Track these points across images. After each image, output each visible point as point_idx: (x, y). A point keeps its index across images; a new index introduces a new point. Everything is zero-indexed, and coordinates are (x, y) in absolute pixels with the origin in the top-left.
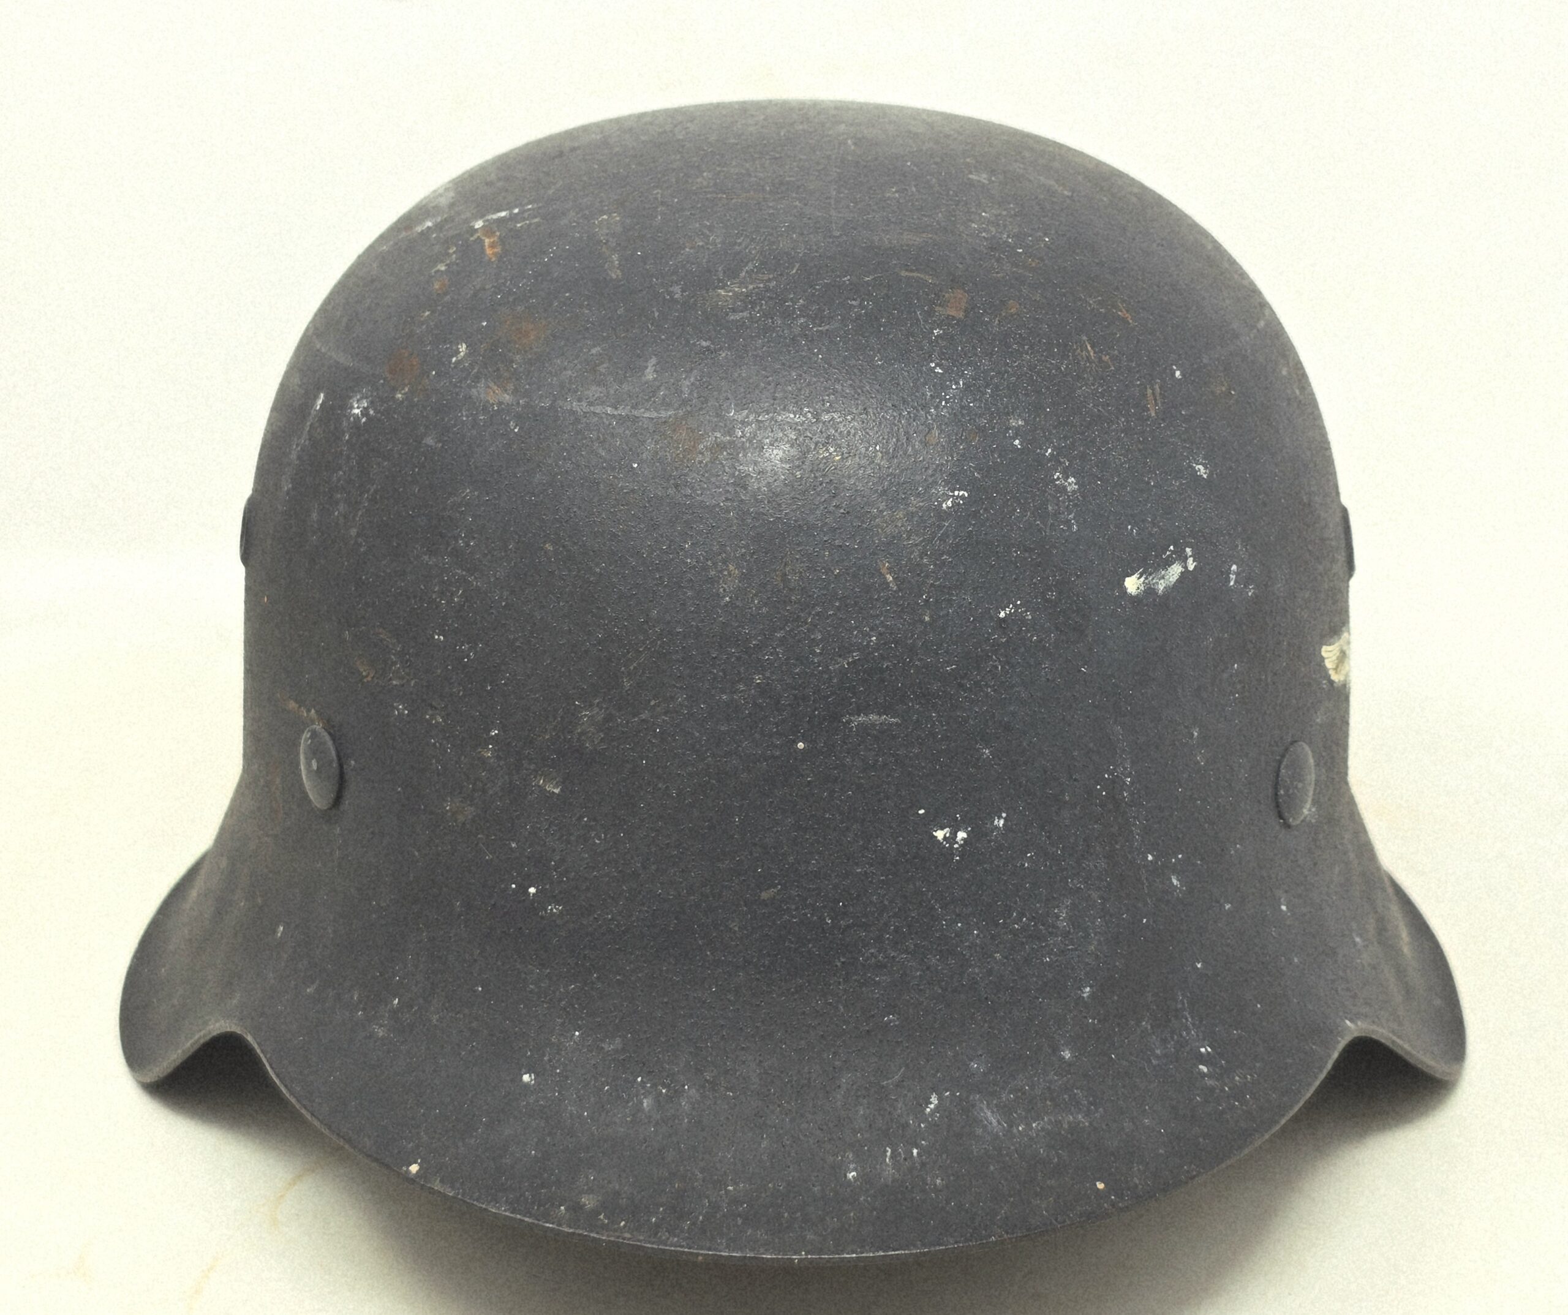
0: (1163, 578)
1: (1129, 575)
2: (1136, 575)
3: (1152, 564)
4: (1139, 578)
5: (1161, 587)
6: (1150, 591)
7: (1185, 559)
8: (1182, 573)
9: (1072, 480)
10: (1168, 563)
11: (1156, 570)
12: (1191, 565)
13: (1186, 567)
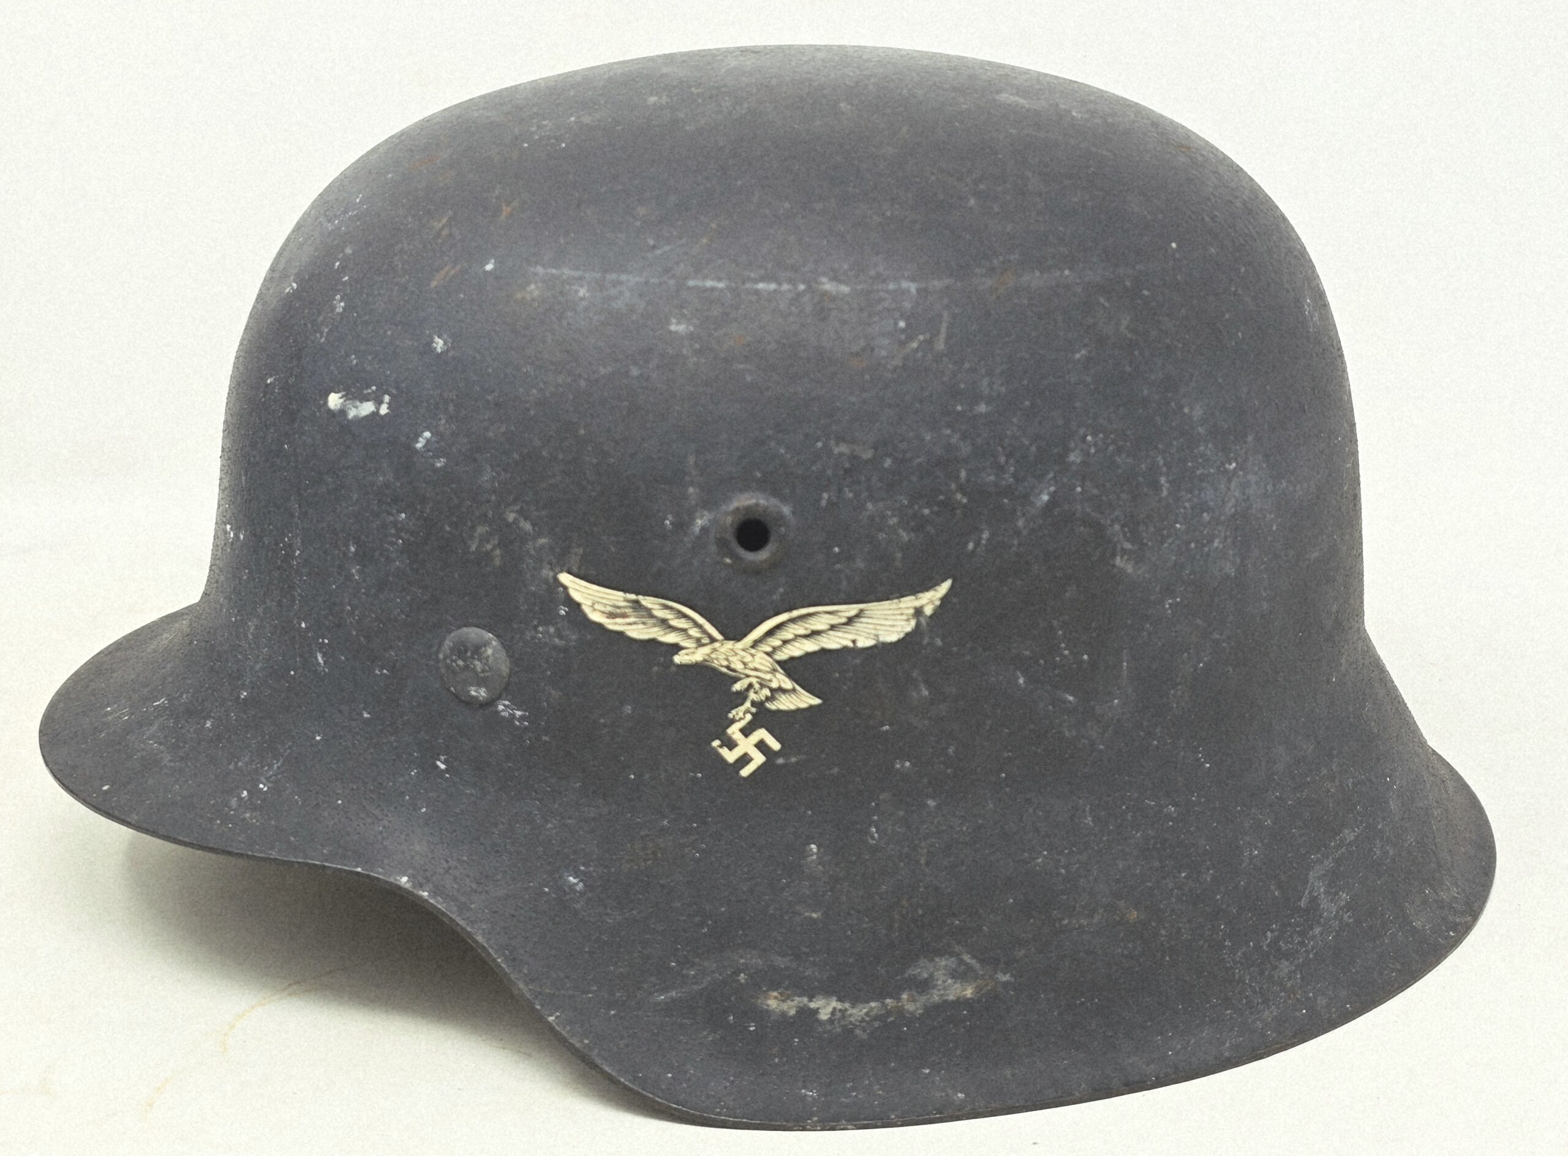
0: (356, 407)
1: (335, 392)
2: (340, 395)
3: (355, 394)
4: (340, 398)
5: (352, 414)
6: (343, 412)
7: (379, 402)
8: (373, 412)
9: (342, 304)
10: (365, 399)
11: (354, 398)
12: (384, 410)
13: (378, 409)
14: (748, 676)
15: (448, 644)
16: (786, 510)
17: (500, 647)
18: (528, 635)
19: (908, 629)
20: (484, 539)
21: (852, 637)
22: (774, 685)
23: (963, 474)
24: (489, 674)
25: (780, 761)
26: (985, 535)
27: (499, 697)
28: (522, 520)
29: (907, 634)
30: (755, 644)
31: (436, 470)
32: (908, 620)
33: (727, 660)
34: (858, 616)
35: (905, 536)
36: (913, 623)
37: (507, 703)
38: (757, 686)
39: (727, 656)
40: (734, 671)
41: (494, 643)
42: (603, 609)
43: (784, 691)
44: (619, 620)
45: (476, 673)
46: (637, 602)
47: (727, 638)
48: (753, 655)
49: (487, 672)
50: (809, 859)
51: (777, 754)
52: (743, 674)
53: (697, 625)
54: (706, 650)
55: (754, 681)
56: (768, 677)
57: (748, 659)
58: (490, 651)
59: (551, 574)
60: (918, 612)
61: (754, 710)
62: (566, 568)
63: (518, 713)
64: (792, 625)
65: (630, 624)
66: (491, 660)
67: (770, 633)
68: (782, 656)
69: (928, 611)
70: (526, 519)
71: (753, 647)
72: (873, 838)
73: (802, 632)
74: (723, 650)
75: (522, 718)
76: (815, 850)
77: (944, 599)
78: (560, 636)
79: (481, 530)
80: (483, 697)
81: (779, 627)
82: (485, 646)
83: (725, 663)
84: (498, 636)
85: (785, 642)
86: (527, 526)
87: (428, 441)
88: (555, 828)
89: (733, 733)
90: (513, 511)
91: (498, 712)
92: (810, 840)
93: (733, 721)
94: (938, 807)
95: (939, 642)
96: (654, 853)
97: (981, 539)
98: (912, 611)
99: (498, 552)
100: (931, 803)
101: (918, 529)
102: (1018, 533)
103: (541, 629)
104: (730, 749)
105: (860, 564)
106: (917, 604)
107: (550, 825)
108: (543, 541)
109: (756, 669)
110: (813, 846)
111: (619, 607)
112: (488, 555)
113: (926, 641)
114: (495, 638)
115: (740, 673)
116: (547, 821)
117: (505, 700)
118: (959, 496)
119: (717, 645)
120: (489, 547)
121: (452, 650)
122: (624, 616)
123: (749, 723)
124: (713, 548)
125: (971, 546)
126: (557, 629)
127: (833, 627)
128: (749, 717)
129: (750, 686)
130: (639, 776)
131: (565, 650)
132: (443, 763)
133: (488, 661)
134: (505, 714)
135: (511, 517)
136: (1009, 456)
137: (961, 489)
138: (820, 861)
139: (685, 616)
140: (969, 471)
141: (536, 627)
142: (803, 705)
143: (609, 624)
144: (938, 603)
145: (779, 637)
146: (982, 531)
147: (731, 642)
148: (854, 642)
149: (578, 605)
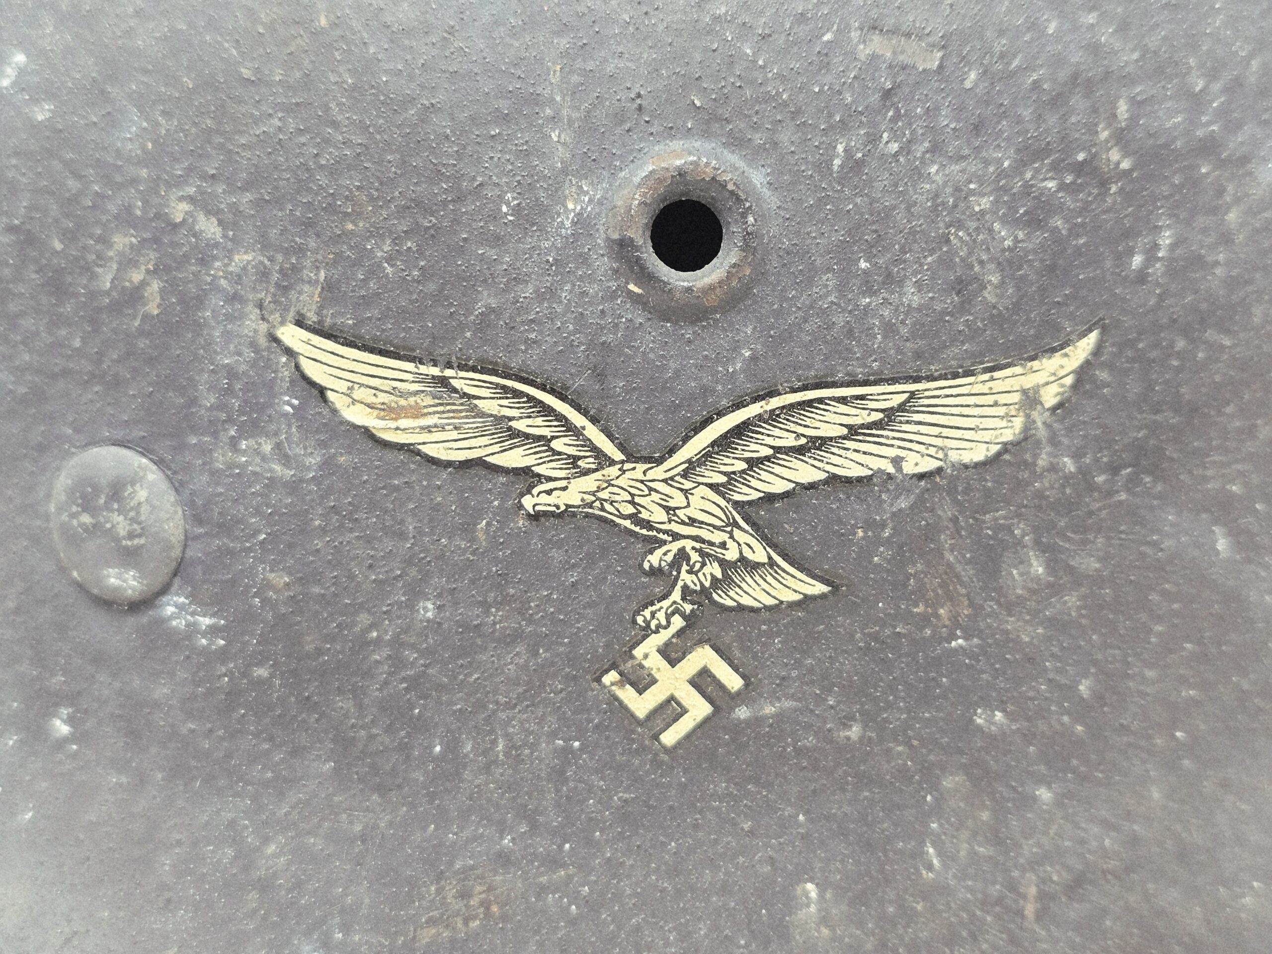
14: (676, 537)
15: (63, 481)
16: (758, 178)
17: (164, 485)
18: (221, 458)
19: (1008, 436)
20: (128, 262)
21: (892, 452)
22: (732, 554)
23: (1123, 109)
24: (142, 541)
25: (743, 713)
26: (1166, 239)
27: (164, 590)
28: (201, 217)
29: (1006, 448)
30: (690, 469)
31: (35, 128)
32: (1007, 417)
33: (632, 503)
34: (902, 407)
35: (1005, 235)
36: (1018, 423)
37: (182, 600)
38: (695, 557)
39: (632, 495)
40: (648, 525)
41: (151, 477)
42: (371, 400)
43: (753, 567)
44: (403, 423)
45: (117, 539)
46: (443, 382)
47: (632, 457)
48: (686, 492)
49: (139, 536)
50: (802, 914)
51: (736, 698)
52: (665, 532)
53: (569, 428)
54: (589, 483)
55: (688, 544)
56: (718, 537)
57: (678, 500)
58: (142, 494)
59: (263, 327)
60: (1030, 399)
61: (688, 608)
62: (291, 315)
63: (205, 621)
64: (766, 428)
65: (428, 429)
66: (145, 509)
67: (724, 443)
68: (745, 494)
69: (1050, 397)
70: (208, 213)
71: (685, 475)
72: (930, 867)
73: (790, 441)
74: (622, 482)
75: (213, 631)
76: (813, 895)
77: (1083, 373)
78: (286, 460)
79: (122, 241)
80: (133, 589)
81: (741, 430)
82: (133, 484)
83: (629, 510)
84: (159, 463)
85: (753, 463)
86: (210, 228)
87: (22, 72)
88: (281, 853)
89: (646, 656)
90: (181, 199)
91: (164, 621)
92: (803, 872)
93: (647, 631)
94: (1059, 802)
95: (1069, 465)
96: (486, 905)
97: (1156, 246)
98: (1016, 397)
99: (155, 285)
100: (1044, 794)
101: (1034, 221)
102: (1226, 239)
103: (243, 445)
104: (640, 692)
105: (911, 296)
106: (1029, 382)
107: (271, 849)
108: (242, 258)
109: (692, 521)
110: (810, 886)
111: (403, 395)
112: (135, 295)
113: (1042, 462)
114: (155, 467)
115: (659, 531)
116: (266, 840)
117: (178, 595)
118: (1115, 155)
119: (613, 471)
120: (137, 277)
121: (71, 492)
122: (416, 412)
123: (680, 633)
124: (603, 263)
125: (1137, 261)
126: (278, 446)
127: (853, 431)
128: (678, 622)
129: (682, 555)
130: (453, 746)
131: (293, 487)
132: (65, 722)
133: (138, 513)
134: (179, 624)
135: (179, 210)
136: (1212, 75)
137: (1121, 138)
138: (824, 920)
139: (547, 411)
140: (1133, 102)
141: (234, 443)
142: (790, 597)
143: (384, 429)
144: (1069, 381)
145: (739, 453)
146: (1157, 229)
147: (641, 467)
148: (897, 461)
149: (322, 391)
